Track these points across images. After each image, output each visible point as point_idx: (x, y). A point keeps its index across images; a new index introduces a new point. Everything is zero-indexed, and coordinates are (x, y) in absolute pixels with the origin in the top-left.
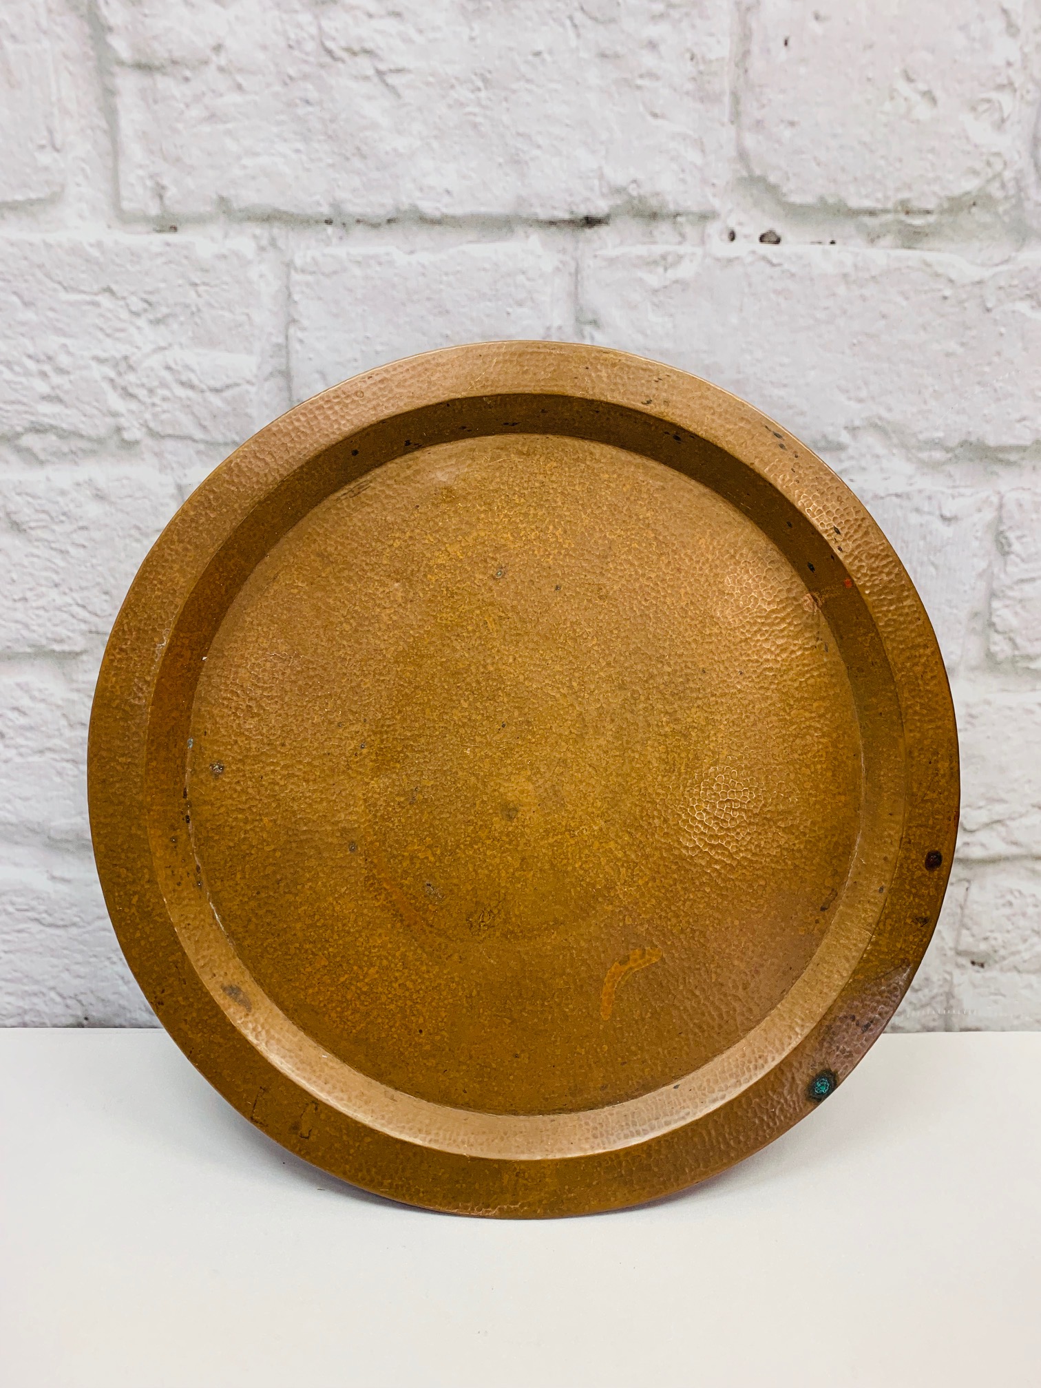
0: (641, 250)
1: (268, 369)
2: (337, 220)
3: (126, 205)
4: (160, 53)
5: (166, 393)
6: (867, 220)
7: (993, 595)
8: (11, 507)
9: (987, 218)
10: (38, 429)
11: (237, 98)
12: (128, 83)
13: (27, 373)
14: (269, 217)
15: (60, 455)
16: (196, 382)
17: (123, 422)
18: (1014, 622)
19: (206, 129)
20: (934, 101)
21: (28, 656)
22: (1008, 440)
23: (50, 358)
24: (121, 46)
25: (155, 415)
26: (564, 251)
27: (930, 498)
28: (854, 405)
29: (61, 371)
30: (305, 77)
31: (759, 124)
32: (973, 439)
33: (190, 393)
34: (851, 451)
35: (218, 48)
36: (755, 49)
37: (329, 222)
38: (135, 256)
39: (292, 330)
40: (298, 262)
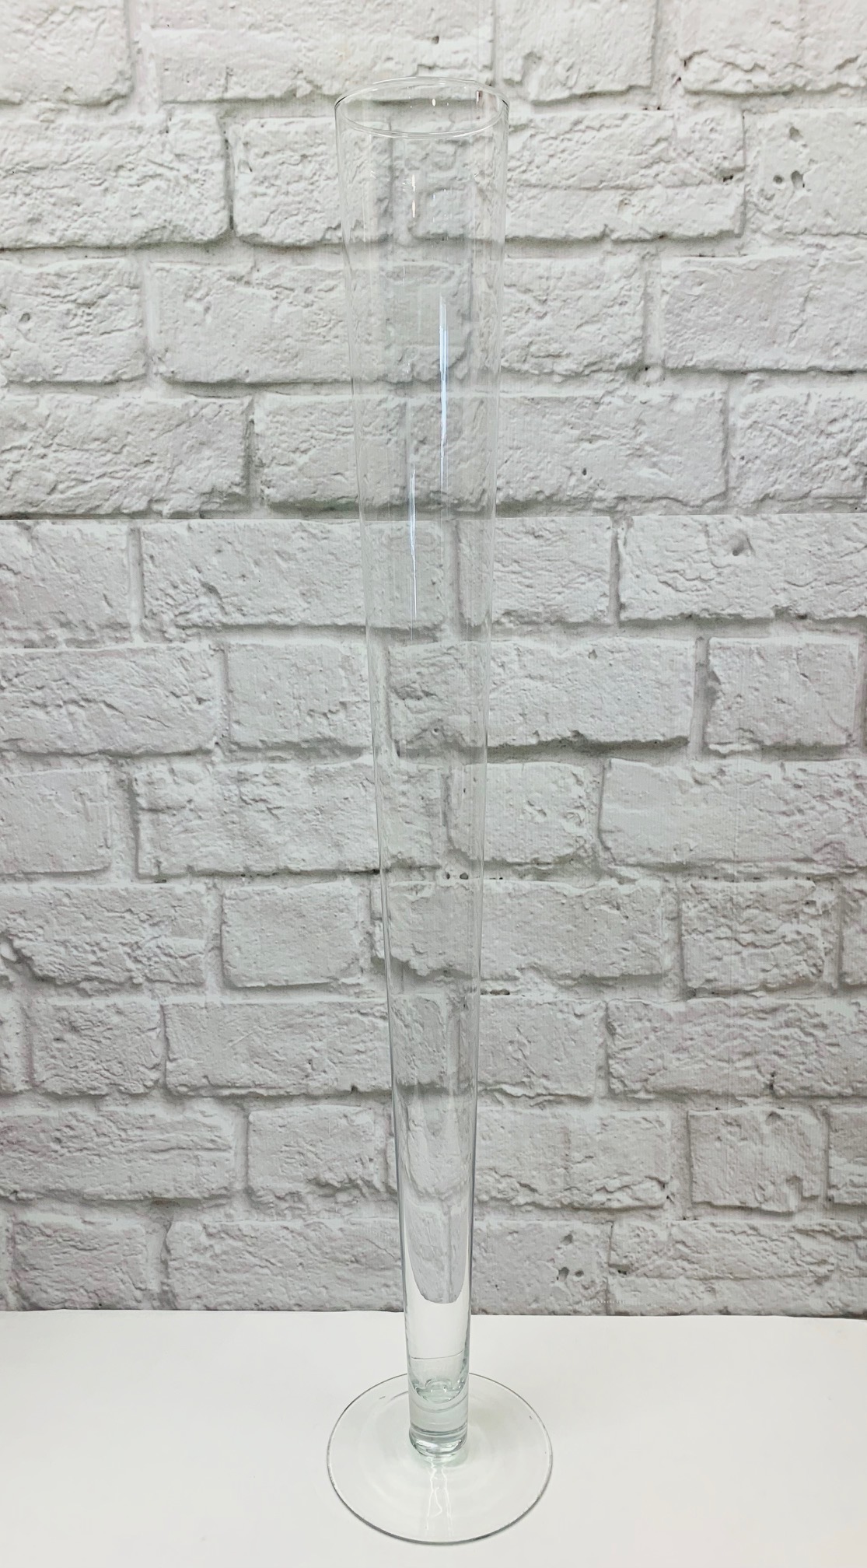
0: (405, 884)
1: (210, 946)
2: (248, 874)
3: (141, 871)
4: (162, 804)
5: (157, 959)
6: (517, 867)
8: (72, 1019)
9: (579, 866)
10: (89, 979)
11: (199, 822)
13: (85, 952)
14: (212, 874)
15: (99, 992)
17: (133, 974)
18: (623, 1072)
22: (606, 974)
23: (97, 944)
24: (143, 802)
25: (151, 971)
26: (363, 886)
29: (102, 950)
33: (170, 959)
34: (521, 981)
35: (190, 801)
36: (452, 794)
37: (243, 875)
38: (144, 894)
40: (227, 895)
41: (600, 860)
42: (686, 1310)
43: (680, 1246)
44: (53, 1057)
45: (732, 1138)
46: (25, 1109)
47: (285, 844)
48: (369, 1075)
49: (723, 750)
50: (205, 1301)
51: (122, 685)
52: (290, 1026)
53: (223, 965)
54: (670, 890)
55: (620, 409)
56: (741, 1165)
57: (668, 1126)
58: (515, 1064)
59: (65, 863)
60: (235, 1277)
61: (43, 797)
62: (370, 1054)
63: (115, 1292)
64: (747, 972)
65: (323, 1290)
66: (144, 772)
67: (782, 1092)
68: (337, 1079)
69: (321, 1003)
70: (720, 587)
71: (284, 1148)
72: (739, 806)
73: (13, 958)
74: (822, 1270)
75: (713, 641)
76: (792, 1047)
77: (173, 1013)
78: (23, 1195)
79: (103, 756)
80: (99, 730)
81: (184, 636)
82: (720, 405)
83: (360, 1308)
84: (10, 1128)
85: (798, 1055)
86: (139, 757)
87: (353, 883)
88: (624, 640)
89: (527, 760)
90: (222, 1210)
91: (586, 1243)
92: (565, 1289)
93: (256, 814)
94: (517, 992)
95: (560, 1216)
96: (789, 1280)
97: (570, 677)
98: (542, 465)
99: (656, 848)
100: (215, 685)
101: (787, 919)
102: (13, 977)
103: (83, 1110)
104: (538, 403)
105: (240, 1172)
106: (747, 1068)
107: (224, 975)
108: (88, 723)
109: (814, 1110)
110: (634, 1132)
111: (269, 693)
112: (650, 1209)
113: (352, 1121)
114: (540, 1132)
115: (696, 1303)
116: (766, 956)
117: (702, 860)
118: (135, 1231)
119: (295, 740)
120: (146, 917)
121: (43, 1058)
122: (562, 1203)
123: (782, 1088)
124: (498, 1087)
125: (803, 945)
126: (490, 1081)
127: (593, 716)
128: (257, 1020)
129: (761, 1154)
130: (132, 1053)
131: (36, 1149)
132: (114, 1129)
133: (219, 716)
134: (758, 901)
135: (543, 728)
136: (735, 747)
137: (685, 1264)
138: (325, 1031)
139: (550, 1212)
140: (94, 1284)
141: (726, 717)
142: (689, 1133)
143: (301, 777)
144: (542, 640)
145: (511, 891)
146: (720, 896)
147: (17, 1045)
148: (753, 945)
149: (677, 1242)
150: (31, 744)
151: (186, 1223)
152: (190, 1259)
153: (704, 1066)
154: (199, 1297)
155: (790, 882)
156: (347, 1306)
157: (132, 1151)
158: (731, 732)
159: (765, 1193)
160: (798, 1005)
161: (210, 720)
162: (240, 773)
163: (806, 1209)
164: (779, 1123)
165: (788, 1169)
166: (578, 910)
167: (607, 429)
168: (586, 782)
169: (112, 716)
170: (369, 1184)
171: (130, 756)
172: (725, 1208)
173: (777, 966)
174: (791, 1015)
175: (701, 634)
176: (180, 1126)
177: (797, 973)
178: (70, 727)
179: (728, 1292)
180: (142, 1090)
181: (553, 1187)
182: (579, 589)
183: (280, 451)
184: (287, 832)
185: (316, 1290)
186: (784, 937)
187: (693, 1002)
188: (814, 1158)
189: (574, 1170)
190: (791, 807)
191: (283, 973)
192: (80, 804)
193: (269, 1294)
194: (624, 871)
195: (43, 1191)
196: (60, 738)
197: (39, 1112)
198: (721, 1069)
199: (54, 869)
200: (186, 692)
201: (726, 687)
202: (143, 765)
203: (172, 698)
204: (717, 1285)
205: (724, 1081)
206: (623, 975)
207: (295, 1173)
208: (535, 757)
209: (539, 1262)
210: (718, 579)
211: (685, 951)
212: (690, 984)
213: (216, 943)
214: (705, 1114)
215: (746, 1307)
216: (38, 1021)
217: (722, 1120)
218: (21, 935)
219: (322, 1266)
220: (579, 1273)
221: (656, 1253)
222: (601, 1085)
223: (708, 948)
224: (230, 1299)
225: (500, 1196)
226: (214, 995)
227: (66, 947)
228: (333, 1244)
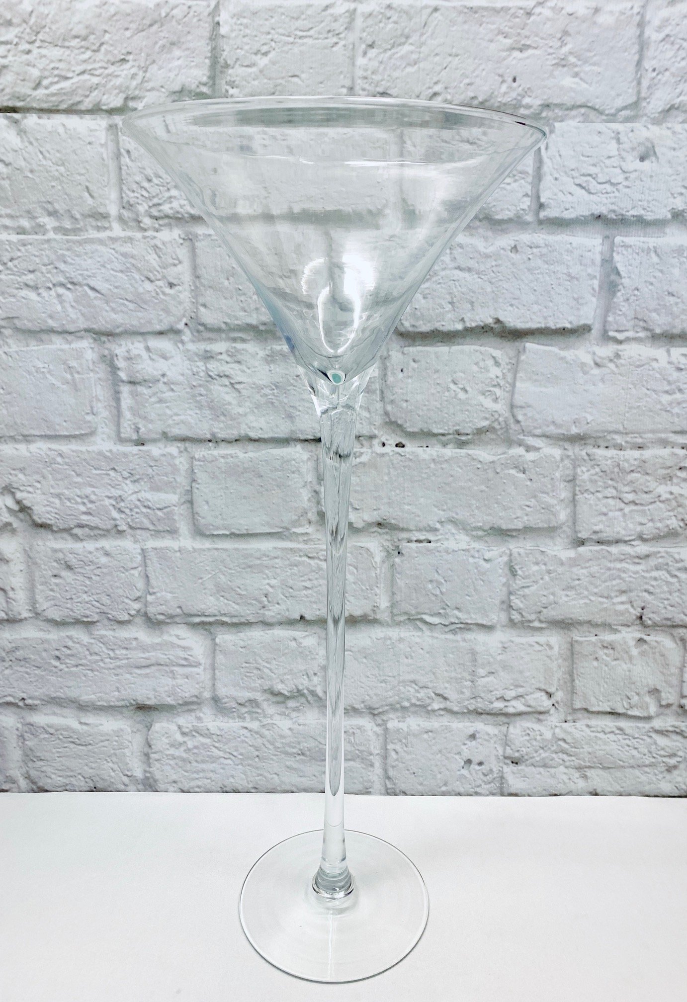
1: (183, 500)
2: (214, 440)
3: (122, 435)
4: (139, 377)
5: (137, 510)
6: (441, 437)
7: (510, 593)
8: (67, 559)
9: (493, 436)
10: (81, 526)
11: (171, 394)
12: (125, 389)
13: (77, 503)
14: (184, 439)
15: (90, 537)
16: (151, 505)
17: (118, 522)
18: (521, 605)
19: (158, 405)
20: (466, 391)
21: (73, 624)
22: (511, 526)
23: (87, 497)
24: (123, 375)
25: (132, 520)
26: (311, 451)
27: (478, 551)
28: (441, 512)
29: (92, 502)
30: (200, 386)
31: (392, 402)
32: (495, 526)
33: (148, 510)
35: (163, 375)
36: (389, 373)
37: (210, 441)
38: (125, 455)
39: (194, 484)
40: (197, 457)
41: (511, 431)
42: (563, 792)
43: (561, 743)
44: (52, 590)
45: (608, 659)
46: (30, 633)
47: (245, 415)
48: (315, 606)
49: (620, 336)
50: (180, 785)
51: (103, 270)
52: (250, 567)
53: (194, 515)
54: (568, 457)
55: (548, 19)
56: (614, 680)
57: (556, 649)
58: (433, 598)
59: (58, 427)
60: (203, 766)
61: (38, 370)
62: (316, 590)
63: (107, 778)
64: (627, 525)
65: (275, 776)
66: (124, 349)
67: (649, 622)
68: (288, 610)
69: (275, 548)
70: (627, 190)
71: (244, 665)
72: (630, 386)
73: (16, 507)
74: (672, 761)
75: (618, 239)
76: (659, 586)
77: (152, 555)
78: (29, 702)
79: (87, 334)
80: (84, 310)
81: (157, 226)
82: (638, 18)
83: (305, 790)
84: (17, 648)
85: (664, 592)
86: (119, 335)
87: (303, 449)
88: (541, 237)
89: (454, 344)
90: (193, 714)
91: (486, 740)
92: (468, 775)
93: (221, 388)
94: (437, 541)
95: (466, 720)
96: (646, 769)
97: (494, 269)
98: (477, 73)
99: (559, 421)
100: (183, 271)
101: (663, 481)
102: (16, 524)
103: (78, 633)
104: (476, 12)
105: (208, 683)
106: (622, 603)
107: (194, 524)
108: (74, 304)
109: (674, 637)
110: (528, 654)
111: (231, 279)
112: (539, 714)
113: (300, 643)
114: (452, 653)
115: (572, 786)
116: (643, 512)
117: (597, 431)
118: (122, 730)
119: (254, 322)
120: (128, 475)
121: (43, 591)
122: (468, 709)
123: (650, 619)
124: (419, 617)
125: (674, 503)
126: (413, 612)
127: (511, 305)
128: (223, 561)
129: (629, 671)
130: (118, 588)
131: (39, 665)
132: (104, 649)
133: (188, 300)
134: (641, 467)
135: (469, 315)
136: (630, 334)
137: (565, 757)
138: (278, 571)
139: (459, 716)
140: (89, 772)
141: (625, 308)
142: (573, 654)
143: (259, 356)
144: (472, 235)
145: (435, 457)
146: (609, 462)
147: (22, 580)
148: (634, 502)
149: (560, 740)
150: (26, 322)
151: (165, 724)
152: (168, 752)
153: (587, 601)
154: (175, 782)
155: (668, 450)
156: (294, 789)
157: (119, 667)
158: (628, 321)
159: (631, 701)
160: (667, 552)
161: (180, 303)
162: (206, 351)
163: (662, 714)
164: (645, 646)
165: (650, 683)
166: (491, 474)
167: (536, 39)
168: (503, 364)
169: (95, 298)
170: (313, 693)
171: (110, 334)
172: (599, 713)
173: (652, 520)
174: (660, 560)
175: (608, 233)
176: (159, 647)
177: (668, 526)
178: (59, 308)
179: (598, 778)
180: (126, 618)
181: (461, 696)
182: (505, 189)
183: (243, 53)
184: (247, 404)
185: (269, 776)
186: (659, 496)
187: (582, 549)
188: (672, 675)
189: (479, 683)
190: (673, 387)
191: (244, 524)
192: (69, 376)
193: (231, 780)
194: (531, 441)
195: (46, 699)
196: (51, 317)
197: (41, 635)
198: (602, 603)
199: (48, 433)
200: (159, 277)
201: (626, 281)
202: (123, 343)
203: (147, 282)
204: (589, 773)
205: (603, 613)
206: (525, 527)
207: (253, 685)
208: (461, 341)
209: (449, 755)
210: (625, 183)
211: (578, 507)
212: (580, 535)
213: (188, 497)
214: (585, 638)
215: (610, 789)
216: (38, 561)
217: (599, 644)
218: (21, 488)
219: (274, 758)
220: (480, 764)
221: (542, 748)
222: (503, 617)
223: (597, 505)
224: (200, 783)
225: (418, 703)
226: (186, 541)
227: (60, 499)
228: (284, 741)
